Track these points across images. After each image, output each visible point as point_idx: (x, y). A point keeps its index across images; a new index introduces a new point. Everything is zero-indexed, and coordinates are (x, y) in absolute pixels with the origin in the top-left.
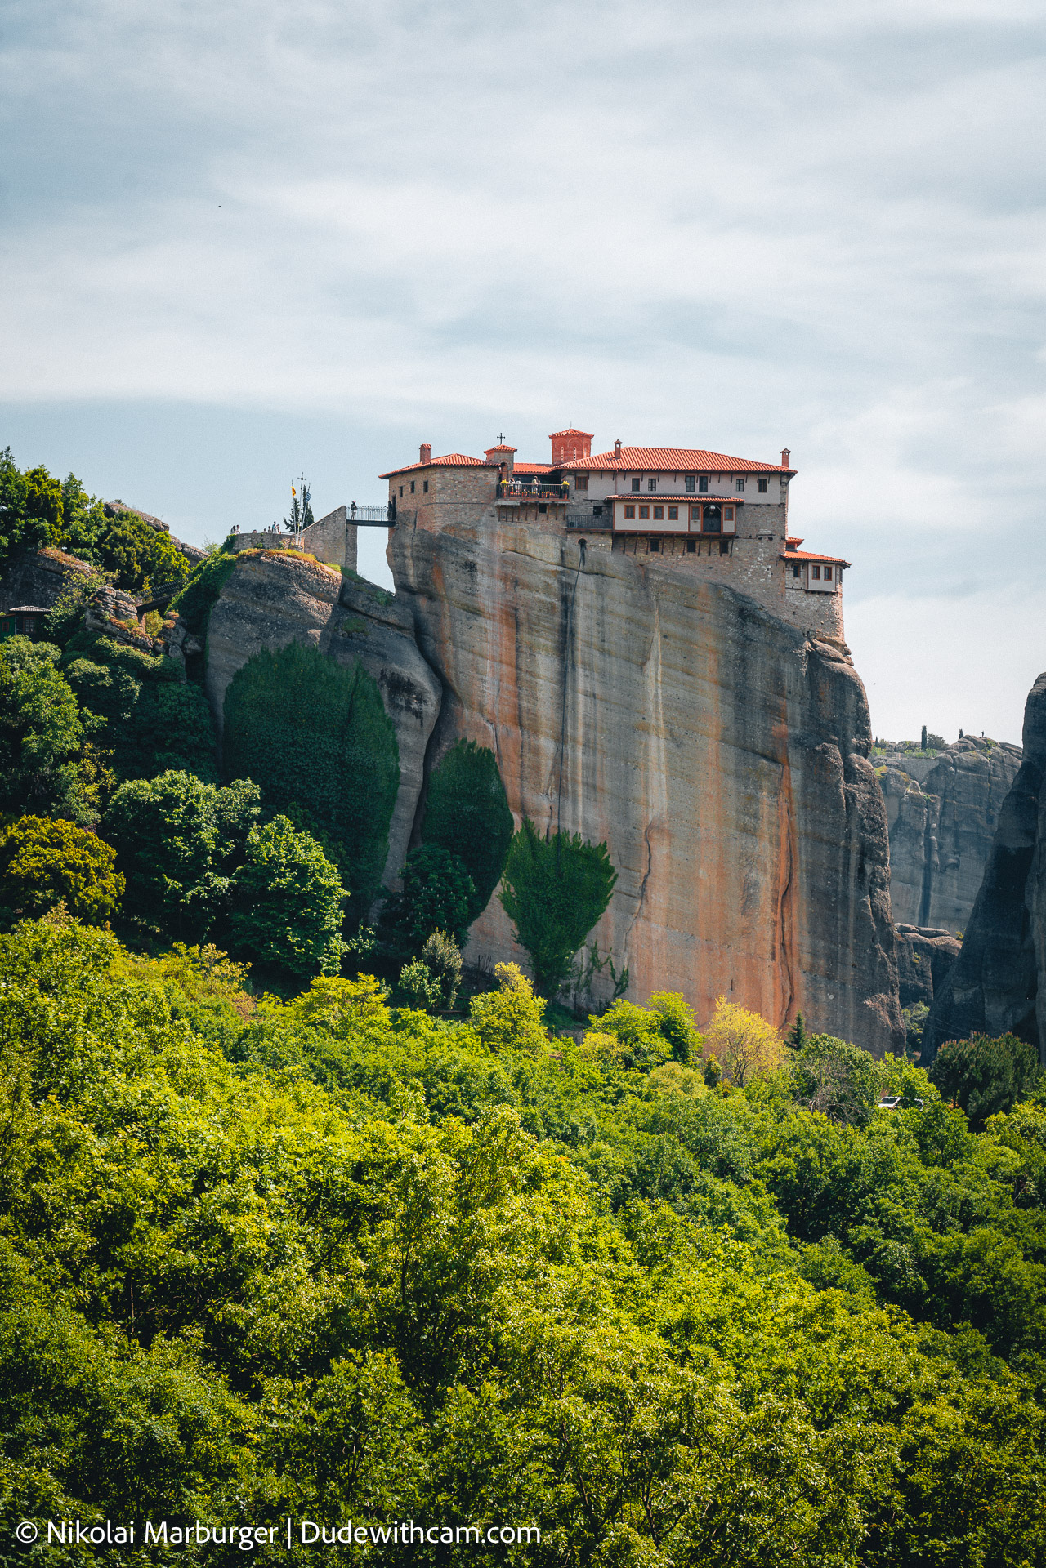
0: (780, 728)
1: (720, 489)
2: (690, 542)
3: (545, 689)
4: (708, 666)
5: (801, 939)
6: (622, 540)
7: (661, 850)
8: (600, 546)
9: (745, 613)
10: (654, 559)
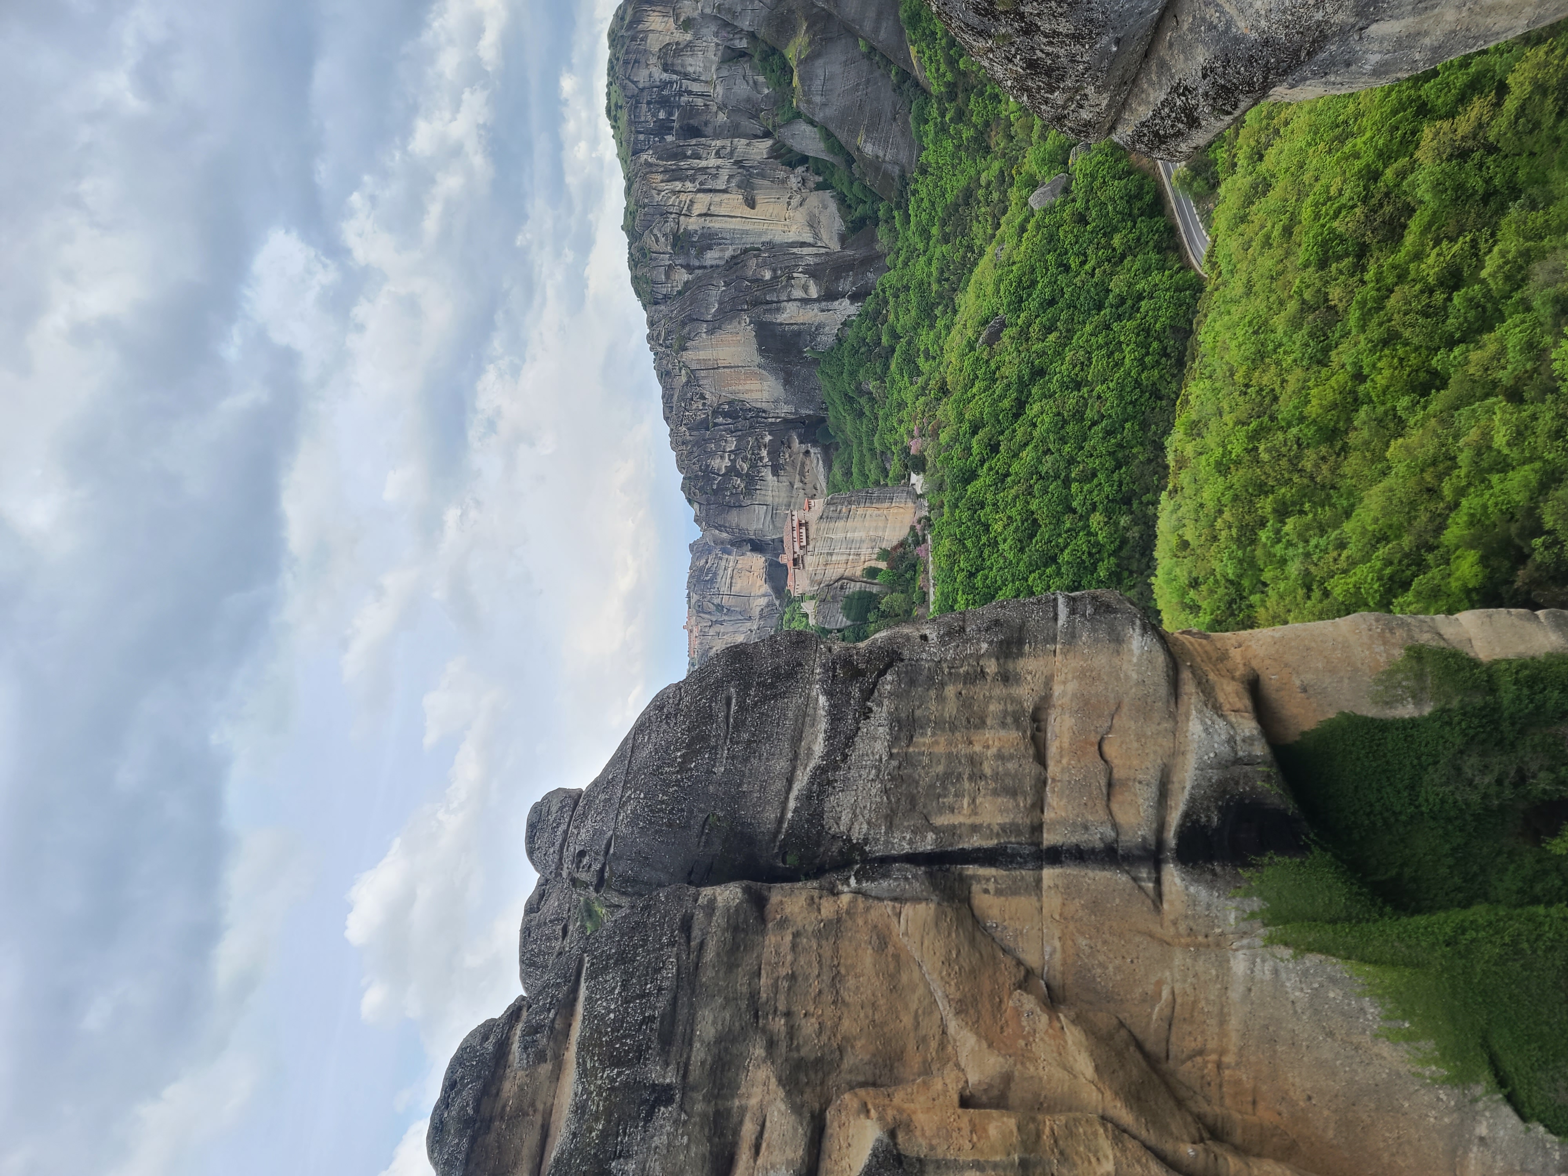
0: (844, 510)
1: (795, 524)
2: (807, 530)
3: (839, 558)
4: (832, 525)
5: (887, 505)
6: (808, 543)
7: (871, 533)
8: (810, 548)
9: (821, 518)
10: (811, 537)
